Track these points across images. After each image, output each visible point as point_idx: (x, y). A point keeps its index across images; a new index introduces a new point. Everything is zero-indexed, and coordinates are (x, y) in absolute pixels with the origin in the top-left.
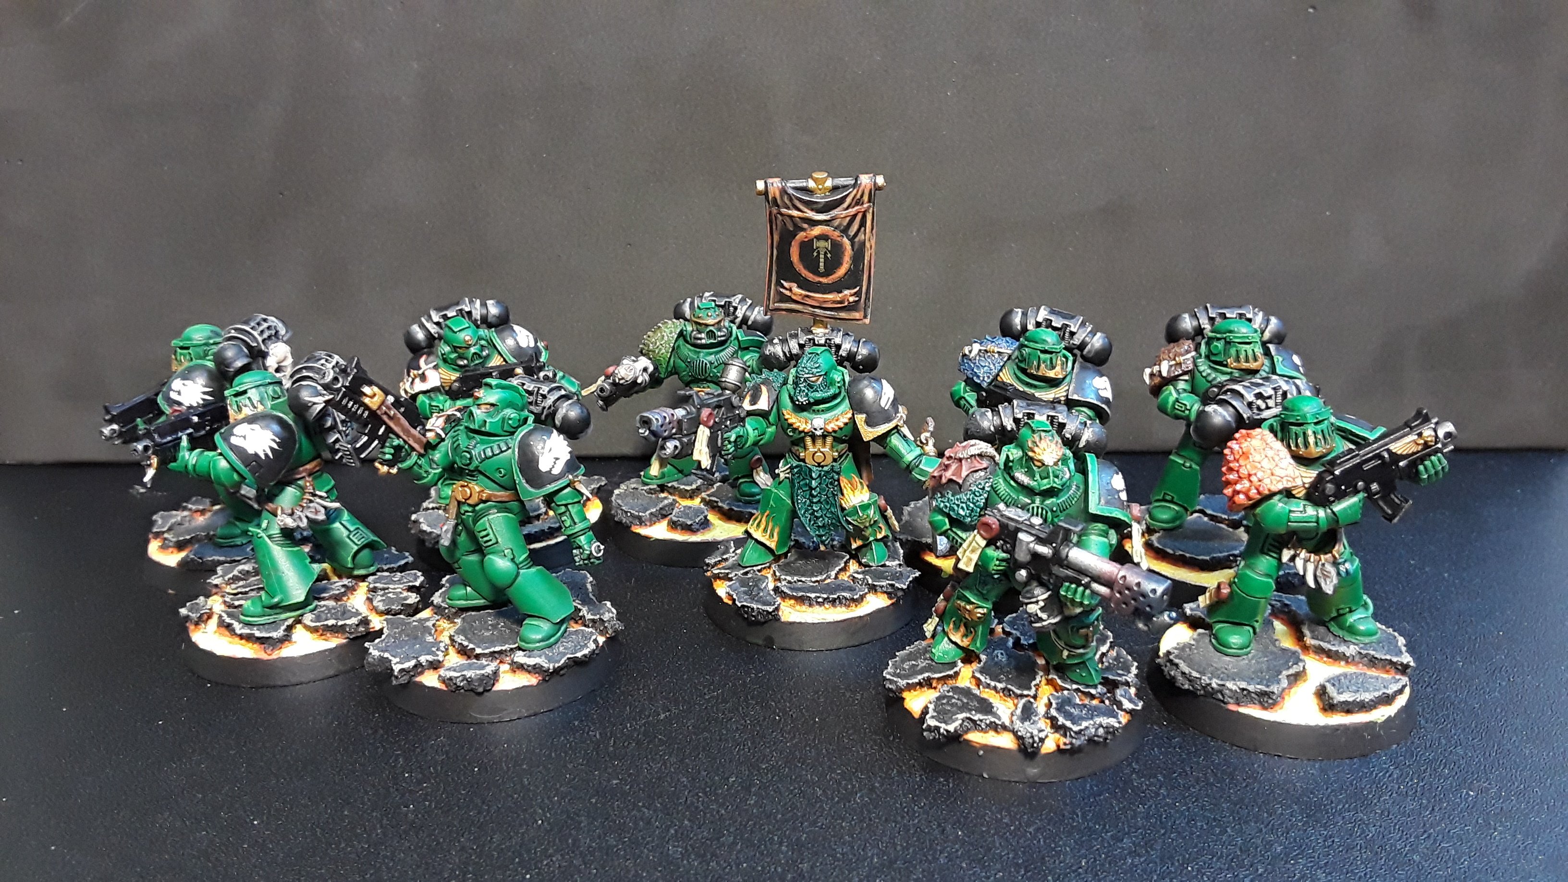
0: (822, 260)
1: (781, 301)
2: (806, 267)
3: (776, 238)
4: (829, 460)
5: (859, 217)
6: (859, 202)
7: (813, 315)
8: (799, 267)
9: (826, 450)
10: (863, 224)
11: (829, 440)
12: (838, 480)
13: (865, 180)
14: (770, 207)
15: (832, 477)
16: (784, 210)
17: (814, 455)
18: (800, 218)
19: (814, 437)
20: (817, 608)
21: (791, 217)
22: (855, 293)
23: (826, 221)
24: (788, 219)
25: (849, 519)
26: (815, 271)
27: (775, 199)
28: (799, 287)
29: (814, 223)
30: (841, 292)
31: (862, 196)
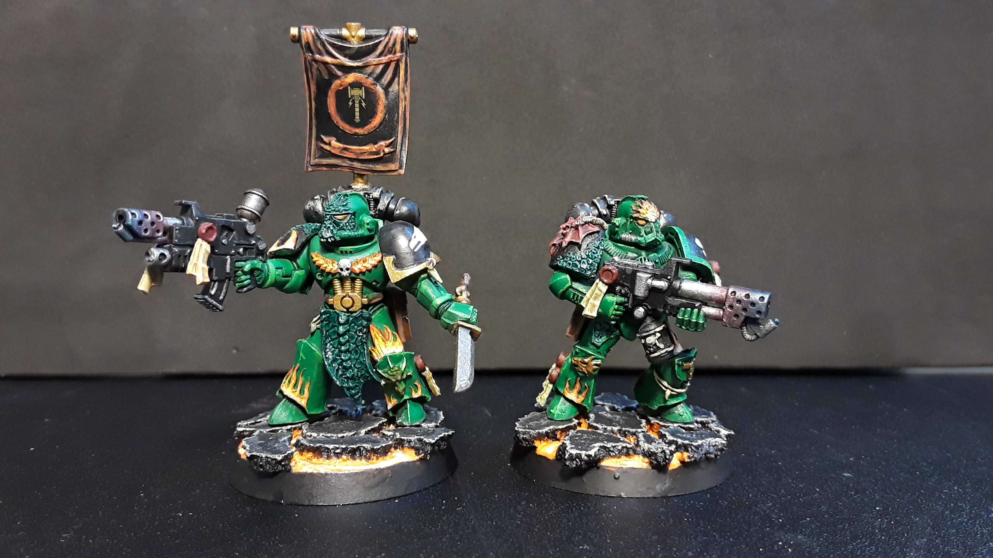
0: (357, 110)
1: (321, 157)
2: (344, 119)
3: (313, 88)
4: (358, 306)
5: (393, 65)
6: (392, 51)
7: (352, 168)
8: (336, 119)
9: (356, 295)
10: (396, 73)
11: (358, 283)
12: (368, 328)
13: (398, 31)
14: (304, 54)
15: (361, 324)
16: (317, 56)
17: (342, 299)
18: (333, 64)
19: (342, 280)
20: (334, 460)
21: (325, 63)
22: (391, 143)
23: (358, 67)
24: (322, 66)
25: (380, 371)
26: (350, 121)
27: (308, 43)
28: (338, 141)
29: (347, 70)
30: (376, 143)
31: (394, 45)
